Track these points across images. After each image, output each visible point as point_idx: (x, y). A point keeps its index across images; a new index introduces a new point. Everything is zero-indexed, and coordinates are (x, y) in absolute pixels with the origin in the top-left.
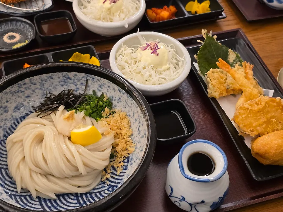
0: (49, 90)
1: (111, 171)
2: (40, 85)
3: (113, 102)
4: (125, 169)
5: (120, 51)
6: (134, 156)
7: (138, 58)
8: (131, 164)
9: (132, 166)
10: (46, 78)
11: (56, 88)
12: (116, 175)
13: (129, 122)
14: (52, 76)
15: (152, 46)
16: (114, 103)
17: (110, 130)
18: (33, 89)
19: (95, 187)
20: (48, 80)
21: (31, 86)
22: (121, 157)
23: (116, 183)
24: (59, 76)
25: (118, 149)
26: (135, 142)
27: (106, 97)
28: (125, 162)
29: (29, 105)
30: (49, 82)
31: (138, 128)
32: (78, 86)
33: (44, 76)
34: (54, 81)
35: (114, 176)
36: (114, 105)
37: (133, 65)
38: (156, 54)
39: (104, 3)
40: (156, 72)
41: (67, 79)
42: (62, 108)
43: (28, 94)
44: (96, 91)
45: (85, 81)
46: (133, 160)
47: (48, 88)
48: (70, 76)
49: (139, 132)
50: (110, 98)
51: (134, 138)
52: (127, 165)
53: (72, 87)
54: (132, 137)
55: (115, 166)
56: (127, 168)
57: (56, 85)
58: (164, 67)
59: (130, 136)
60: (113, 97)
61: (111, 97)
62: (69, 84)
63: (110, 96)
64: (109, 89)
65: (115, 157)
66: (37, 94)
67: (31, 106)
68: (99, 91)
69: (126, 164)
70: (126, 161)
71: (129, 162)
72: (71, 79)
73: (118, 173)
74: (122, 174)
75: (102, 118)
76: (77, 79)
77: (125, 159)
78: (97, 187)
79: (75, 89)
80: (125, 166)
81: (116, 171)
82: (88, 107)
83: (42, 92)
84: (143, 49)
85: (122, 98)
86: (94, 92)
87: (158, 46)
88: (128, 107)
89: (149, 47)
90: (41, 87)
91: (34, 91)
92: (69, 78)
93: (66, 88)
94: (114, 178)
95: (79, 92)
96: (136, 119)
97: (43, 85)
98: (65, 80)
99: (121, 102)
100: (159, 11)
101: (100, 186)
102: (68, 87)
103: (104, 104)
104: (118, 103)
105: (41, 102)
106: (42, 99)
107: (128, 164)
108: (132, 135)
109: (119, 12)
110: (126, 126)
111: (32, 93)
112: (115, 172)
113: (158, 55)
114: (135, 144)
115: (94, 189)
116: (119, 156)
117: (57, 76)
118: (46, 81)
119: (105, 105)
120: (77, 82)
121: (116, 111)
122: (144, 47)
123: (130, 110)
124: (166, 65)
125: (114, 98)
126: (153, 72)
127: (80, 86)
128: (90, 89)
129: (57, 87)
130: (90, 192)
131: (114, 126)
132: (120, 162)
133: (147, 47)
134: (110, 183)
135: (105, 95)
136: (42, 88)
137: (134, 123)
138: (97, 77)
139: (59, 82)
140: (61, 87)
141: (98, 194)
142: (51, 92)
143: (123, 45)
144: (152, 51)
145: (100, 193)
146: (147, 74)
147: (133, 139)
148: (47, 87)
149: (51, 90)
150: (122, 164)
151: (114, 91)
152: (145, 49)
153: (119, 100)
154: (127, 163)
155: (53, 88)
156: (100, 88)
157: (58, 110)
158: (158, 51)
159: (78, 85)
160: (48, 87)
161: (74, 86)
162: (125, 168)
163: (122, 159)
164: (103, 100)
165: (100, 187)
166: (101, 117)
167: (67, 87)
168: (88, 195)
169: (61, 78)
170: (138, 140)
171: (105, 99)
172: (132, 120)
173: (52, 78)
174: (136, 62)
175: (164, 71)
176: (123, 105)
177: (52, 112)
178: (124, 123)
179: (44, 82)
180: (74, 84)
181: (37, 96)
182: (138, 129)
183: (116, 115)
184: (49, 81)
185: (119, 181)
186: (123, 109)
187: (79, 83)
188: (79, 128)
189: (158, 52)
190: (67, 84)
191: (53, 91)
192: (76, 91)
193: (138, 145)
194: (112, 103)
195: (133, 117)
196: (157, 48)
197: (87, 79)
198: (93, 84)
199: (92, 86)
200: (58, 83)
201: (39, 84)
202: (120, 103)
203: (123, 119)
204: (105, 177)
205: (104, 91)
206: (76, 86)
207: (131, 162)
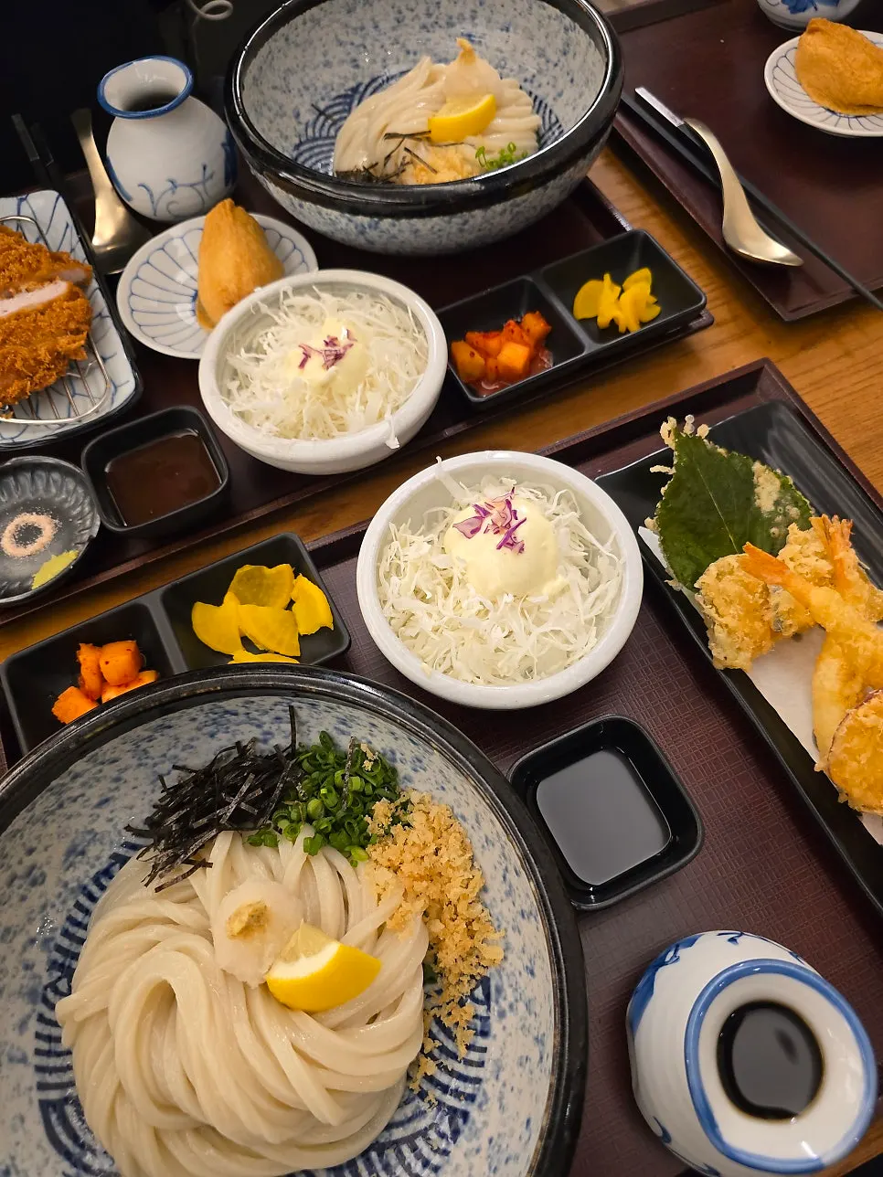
0: (169, 760)
1: (438, 1044)
2: (133, 757)
3: (399, 766)
4: (484, 1034)
5: (390, 553)
6: (505, 978)
7: (456, 573)
8: (502, 1014)
9: (504, 1021)
10: (147, 734)
11: (192, 747)
12: (454, 1056)
13: (468, 841)
14: (167, 723)
15: (494, 512)
16: (403, 769)
17: (406, 906)
18: (115, 774)
19: (393, 1118)
20: (156, 735)
21: (101, 771)
22: (460, 982)
23: (462, 1098)
24: (193, 716)
25: (447, 958)
26: (498, 919)
27: (369, 755)
28: (476, 1000)
29: (115, 826)
30: (160, 738)
31: (502, 872)
32: (266, 728)
33: (140, 731)
34: (177, 731)
35: (451, 1064)
36: (401, 775)
37: (440, 600)
38: (517, 548)
39: (302, 365)
40: (526, 612)
41: (221, 717)
42: (221, 847)
43: (102, 795)
44: (334, 733)
45: (285, 711)
46: (503, 994)
47: (164, 755)
48: (228, 708)
49: (505, 887)
50: (384, 755)
51: (494, 904)
52: (485, 1015)
53: (246, 734)
54: (487, 898)
55: (448, 1022)
56: (489, 1026)
57: (192, 740)
58: (549, 588)
59: (478, 899)
60: (393, 752)
61: (389, 754)
62: (233, 728)
63: (382, 749)
64: (373, 729)
65: (439, 979)
66: (133, 783)
67: (121, 826)
68: (343, 733)
69: (482, 1010)
70: (479, 993)
71: (493, 1004)
72: (236, 714)
73: (462, 1052)
74: (474, 1056)
75: (369, 848)
76: (257, 711)
77: (477, 987)
78: (400, 1117)
79: (261, 737)
80: (481, 1018)
81: (453, 1039)
82: (313, 804)
83: (149, 771)
84: (468, 532)
85: (425, 761)
86: (326, 738)
87: (515, 512)
88: (453, 790)
89: (488, 521)
90: (140, 759)
91: (117, 780)
92: (227, 712)
93: (224, 740)
94: (452, 1073)
95: (273, 742)
96: (490, 838)
97: (145, 751)
98: (214, 719)
99: (425, 770)
100: (493, 343)
101: (409, 1110)
102: (234, 735)
103: (367, 782)
104: (415, 770)
105: (152, 803)
106: (153, 791)
107: (489, 1009)
108: (484, 889)
109: (360, 387)
110: (459, 862)
111: (114, 785)
112: (450, 1045)
113: (522, 550)
114: (502, 933)
115: (389, 1127)
116: (453, 979)
117: (185, 717)
118: (150, 741)
119: (373, 785)
120: (259, 717)
121: (415, 797)
122: (467, 522)
123: (463, 803)
124: (554, 577)
125: (398, 756)
126: (516, 624)
127: (274, 727)
128: (309, 731)
129: (193, 744)
130: (377, 1142)
131: (415, 879)
132: (462, 1003)
133: (481, 519)
134: (438, 1093)
135: (364, 748)
136: (144, 761)
137: (483, 846)
138: (323, 704)
139: (199, 729)
140: (210, 739)
141: (405, 1149)
142: (180, 764)
143: (393, 527)
144: (500, 538)
145: (410, 1140)
146: (497, 635)
147: (492, 906)
148: (159, 754)
149: (175, 757)
150: (470, 1007)
151: (396, 739)
152: (474, 532)
153: (418, 764)
154: (485, 1007)
155: (183, 750)
156: (342, 727)
157: (210, 865)
158: (521, 534)
159: (265, 723)
160: (165, 752)
161: (254, 728)
162: (482, 1026)
163: (466, 989)
164: (361, 768)
165: (410, 1115)
166: (365, 841)
167: (229, 736)
168: (374, 1155)
169: (201, 718)
170: (509, 916)
171: (368, 765)
172: (477, 839)
173: (170, 727)
174: (450, 581)
175: (553, 599)
176: (433, 781)
177: (191, 871)
178: (451, 854)
179: (144, 745)
180: (252, 724)
181: (134, 788)
182: (504, 878)
183: (417, 818)
184: (162, 735)
185: (469, 1088)
186: (438, 794)
187: (265, 718)
188: (292, 957)
189: (519, 540)
190: (228, 728)
191: (186, 759)
192: (265, 741)
193: (514, 939)
194: (394, 771)
195: (476, 828)
196: (514, 523)
197: (291, 708)
198: (315, 715)
199: (313, 722)
200: (194, 733)
201: (130, 754)
202: (422, 771)
203: (444, 834)
204: (419, 1076)
205: (360, 732)
206: (259, 726)
207: (497, 1002)
